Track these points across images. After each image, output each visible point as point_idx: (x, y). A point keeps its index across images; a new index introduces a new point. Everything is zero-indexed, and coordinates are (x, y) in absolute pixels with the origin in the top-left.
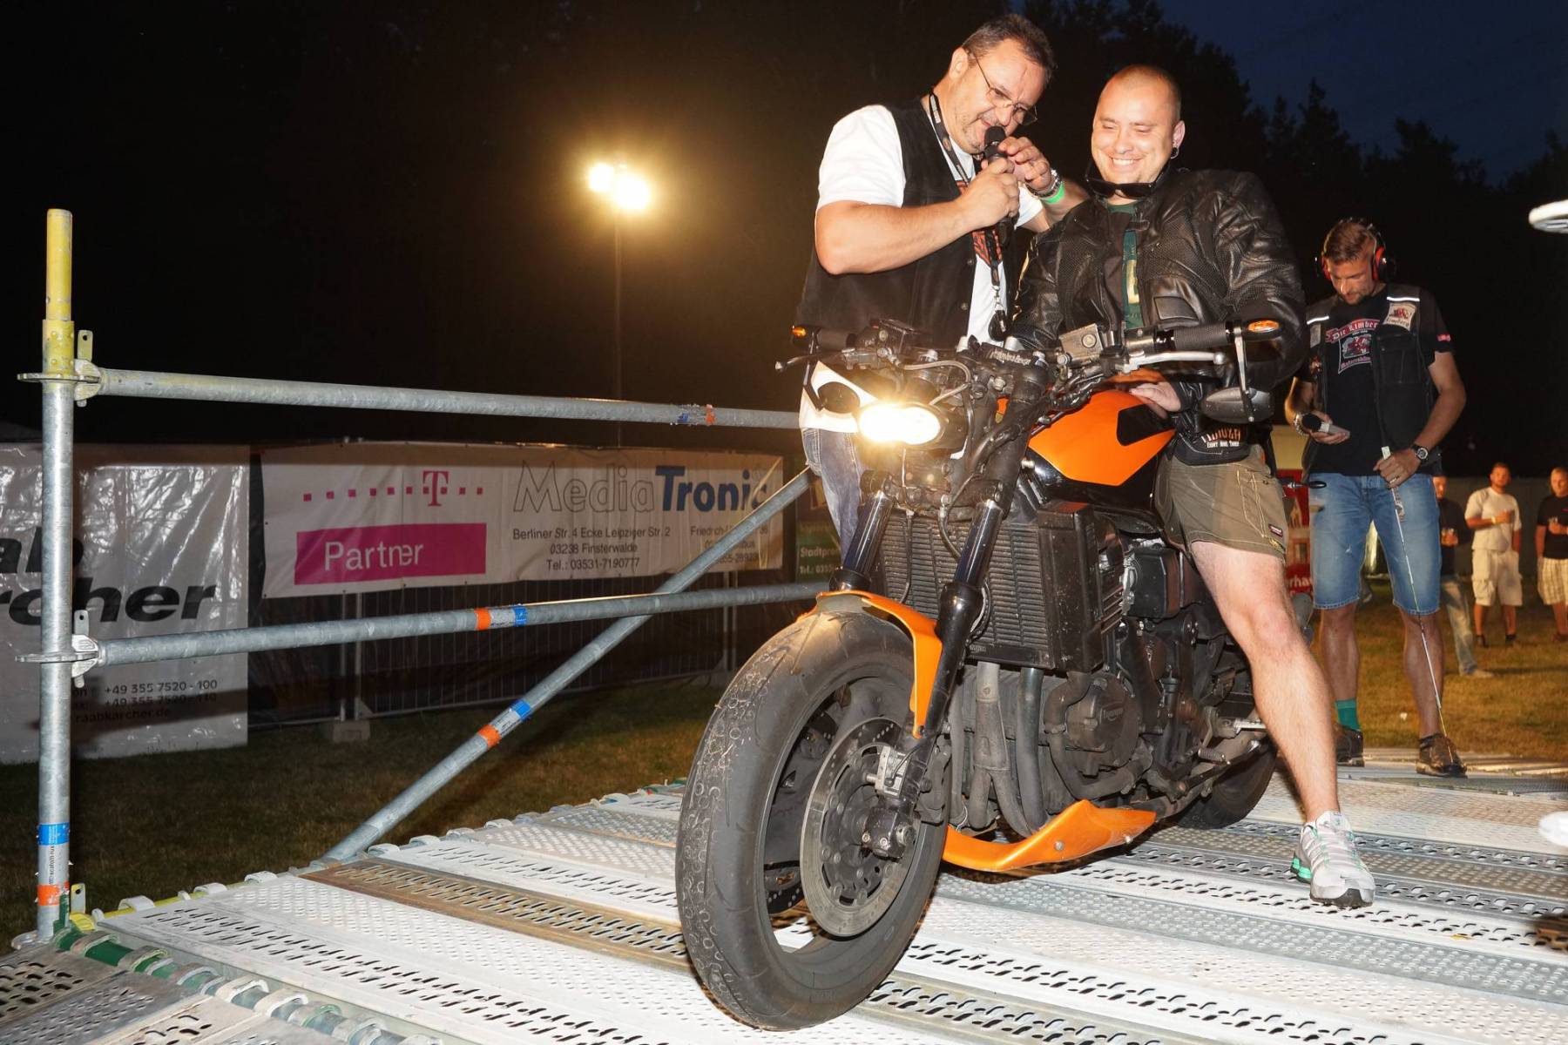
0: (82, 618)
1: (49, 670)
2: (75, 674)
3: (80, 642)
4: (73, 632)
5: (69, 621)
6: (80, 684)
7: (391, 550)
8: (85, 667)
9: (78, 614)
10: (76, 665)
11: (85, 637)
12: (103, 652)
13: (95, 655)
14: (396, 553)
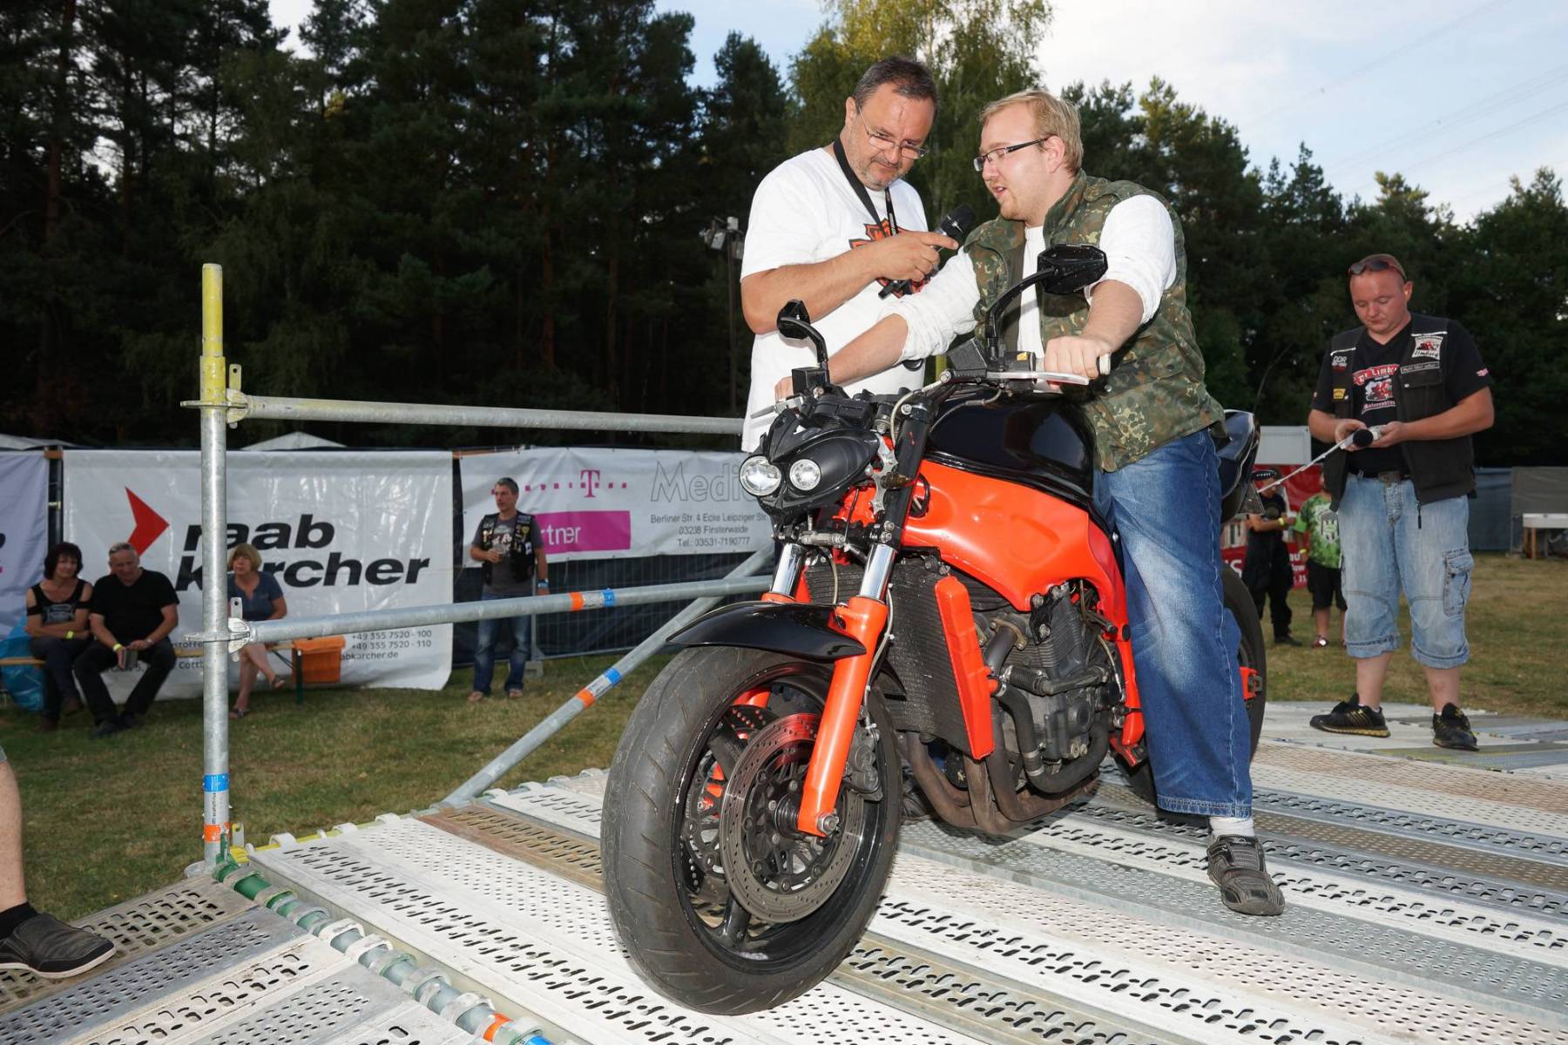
0: (236, 604)
1: (210, 648)
2: (231, 650)
3: (236, 623)
4: (229, 615)
5: (225, 607)
6: (236, 659)
7: (557, 531)
8: (239, 644)
9: (233, 600)
10: (231, 643)
11: (238, 620)
12: (254, 633)
13: (247, 634)
14: (561, 533)
